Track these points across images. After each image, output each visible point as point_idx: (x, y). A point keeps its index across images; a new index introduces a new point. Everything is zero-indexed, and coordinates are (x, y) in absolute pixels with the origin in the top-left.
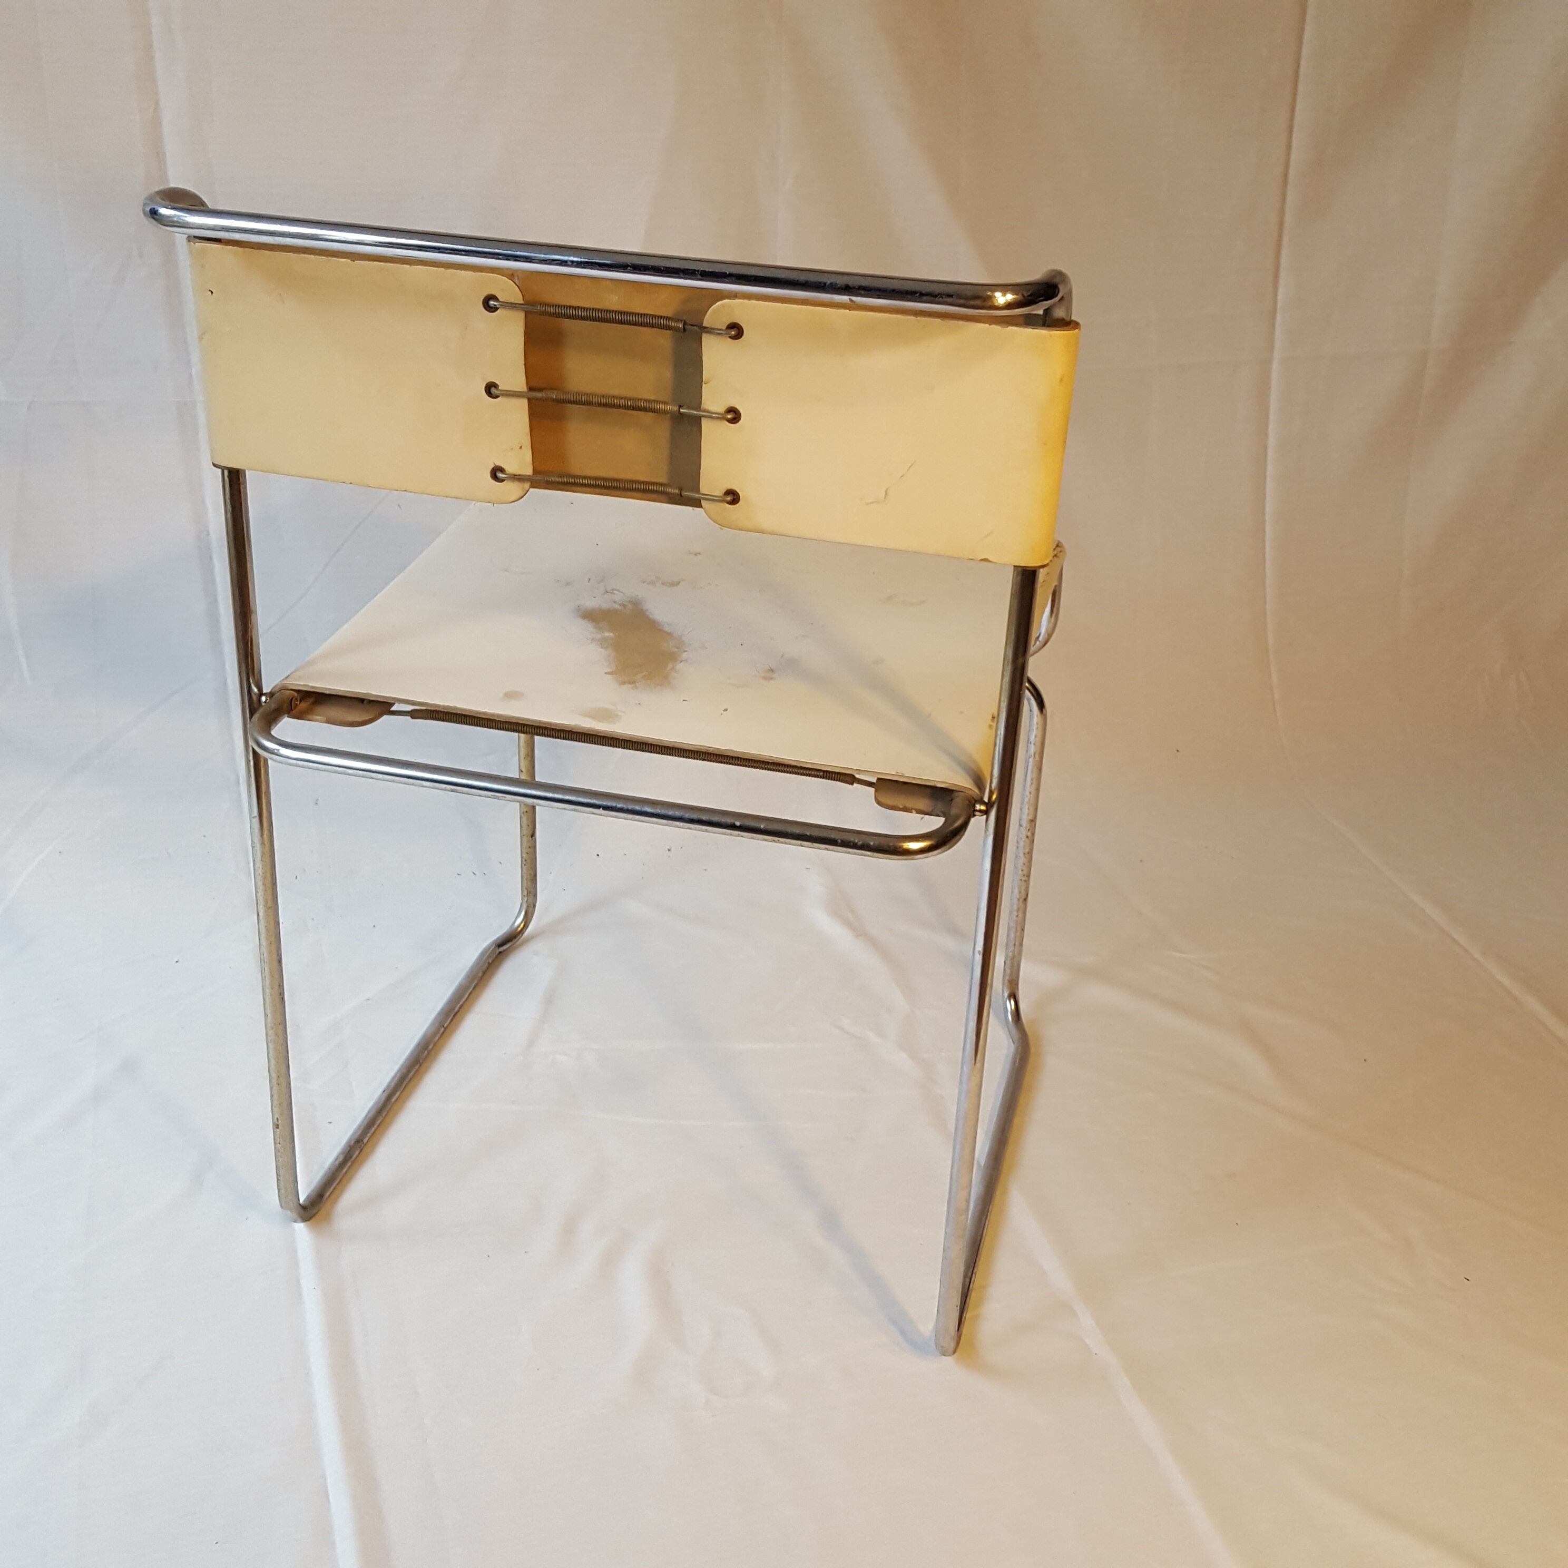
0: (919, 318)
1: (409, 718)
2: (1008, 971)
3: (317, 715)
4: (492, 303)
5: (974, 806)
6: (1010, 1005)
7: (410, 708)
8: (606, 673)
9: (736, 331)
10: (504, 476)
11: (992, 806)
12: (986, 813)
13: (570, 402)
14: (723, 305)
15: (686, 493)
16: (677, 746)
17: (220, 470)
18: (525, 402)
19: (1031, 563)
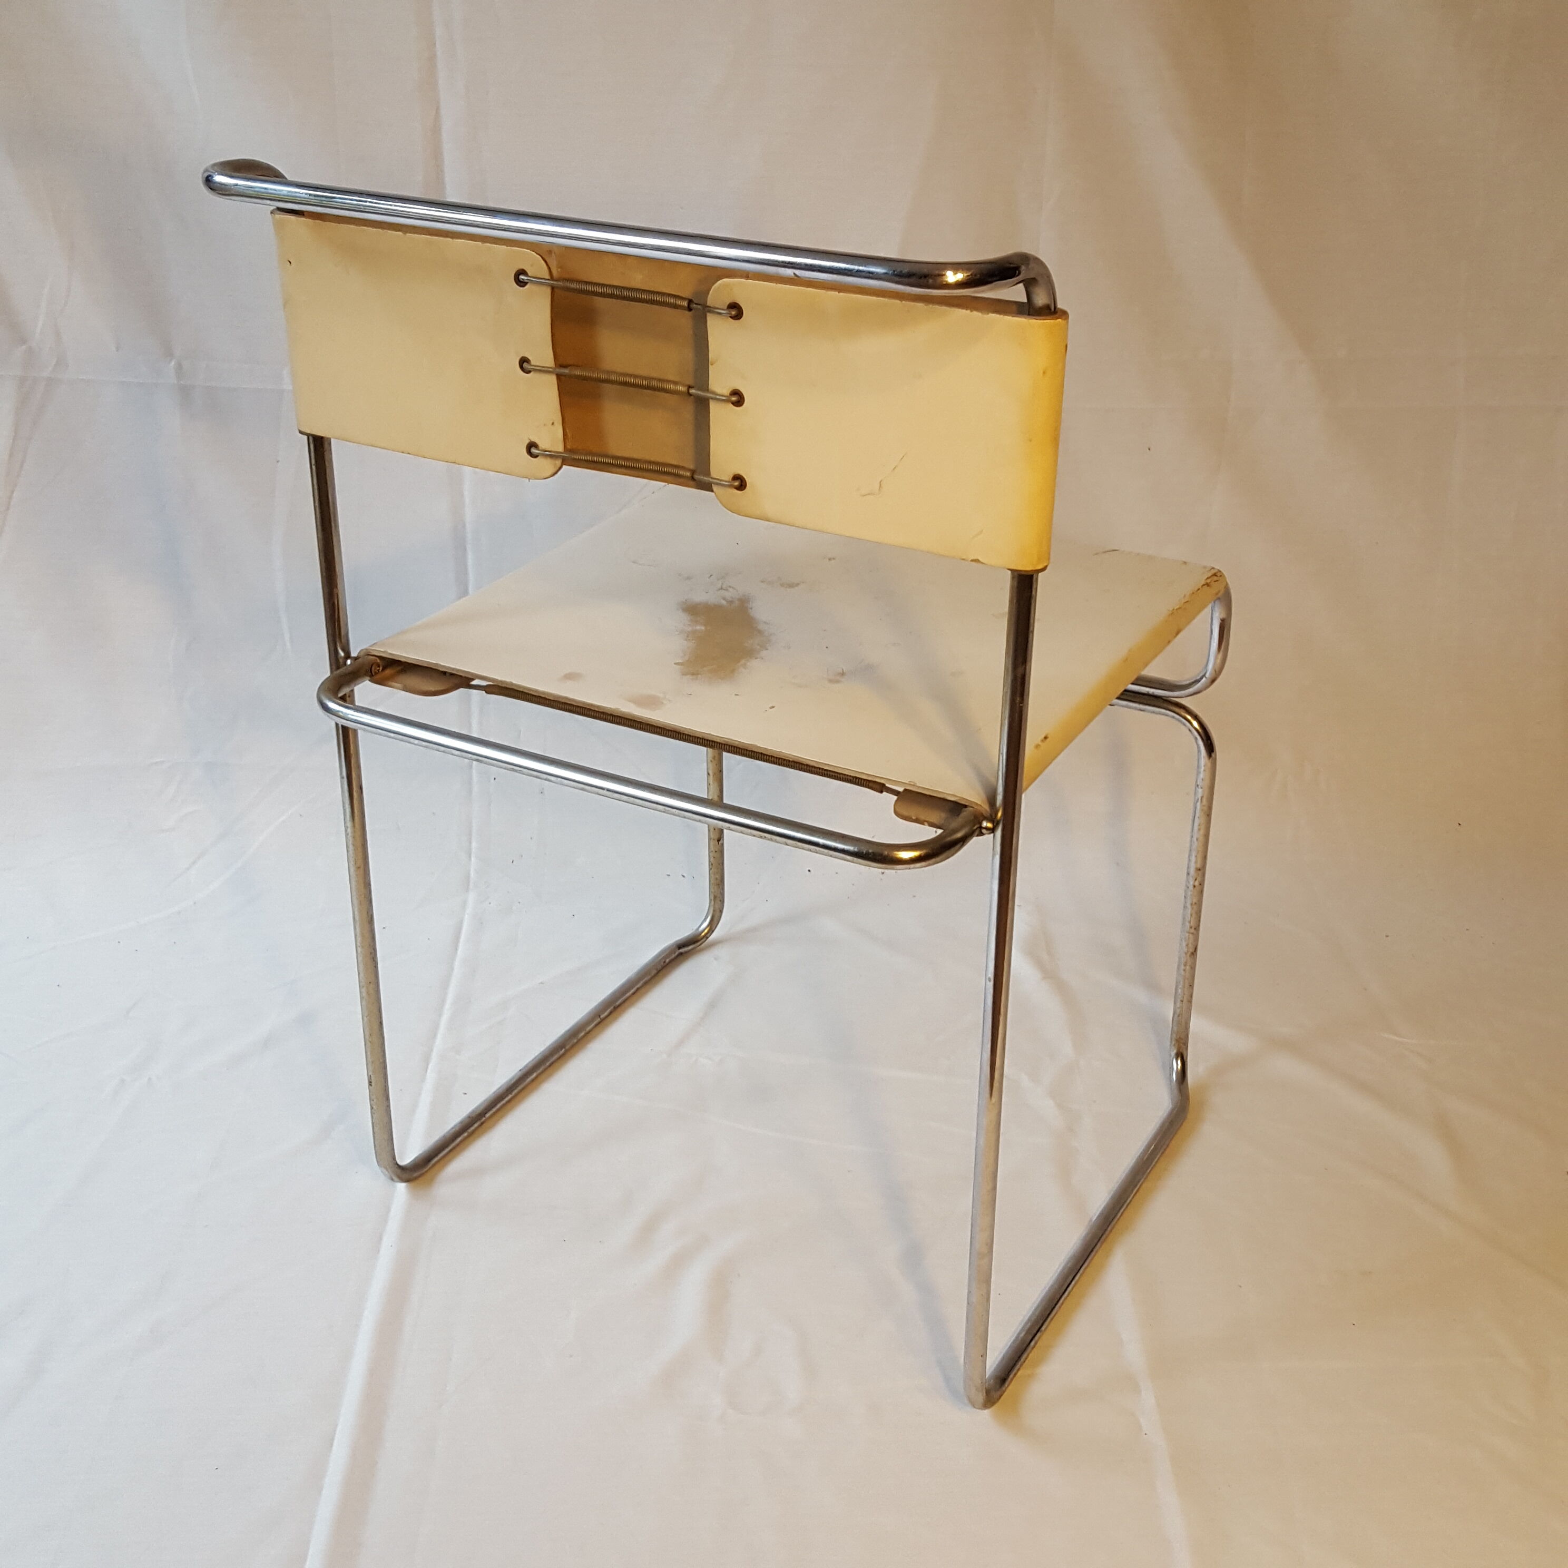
0: (904, 302)
1: (484, 692)
2: (1175, 1028)
3: (396, 682)
4: (522, 277)
5: (981, 823)
6: (1177, 1065)
7: (484, 683)
8: (675, 664)
9: (736, 311)
10: (537, 452)
11: (998, 824)
12: (993, 830)
13: (607, 381)
14: (720, 284)
15: (699, 477)
16: (706, 737)
17: (305, 437)
18: (553, 379)
19: (1026, 566)
